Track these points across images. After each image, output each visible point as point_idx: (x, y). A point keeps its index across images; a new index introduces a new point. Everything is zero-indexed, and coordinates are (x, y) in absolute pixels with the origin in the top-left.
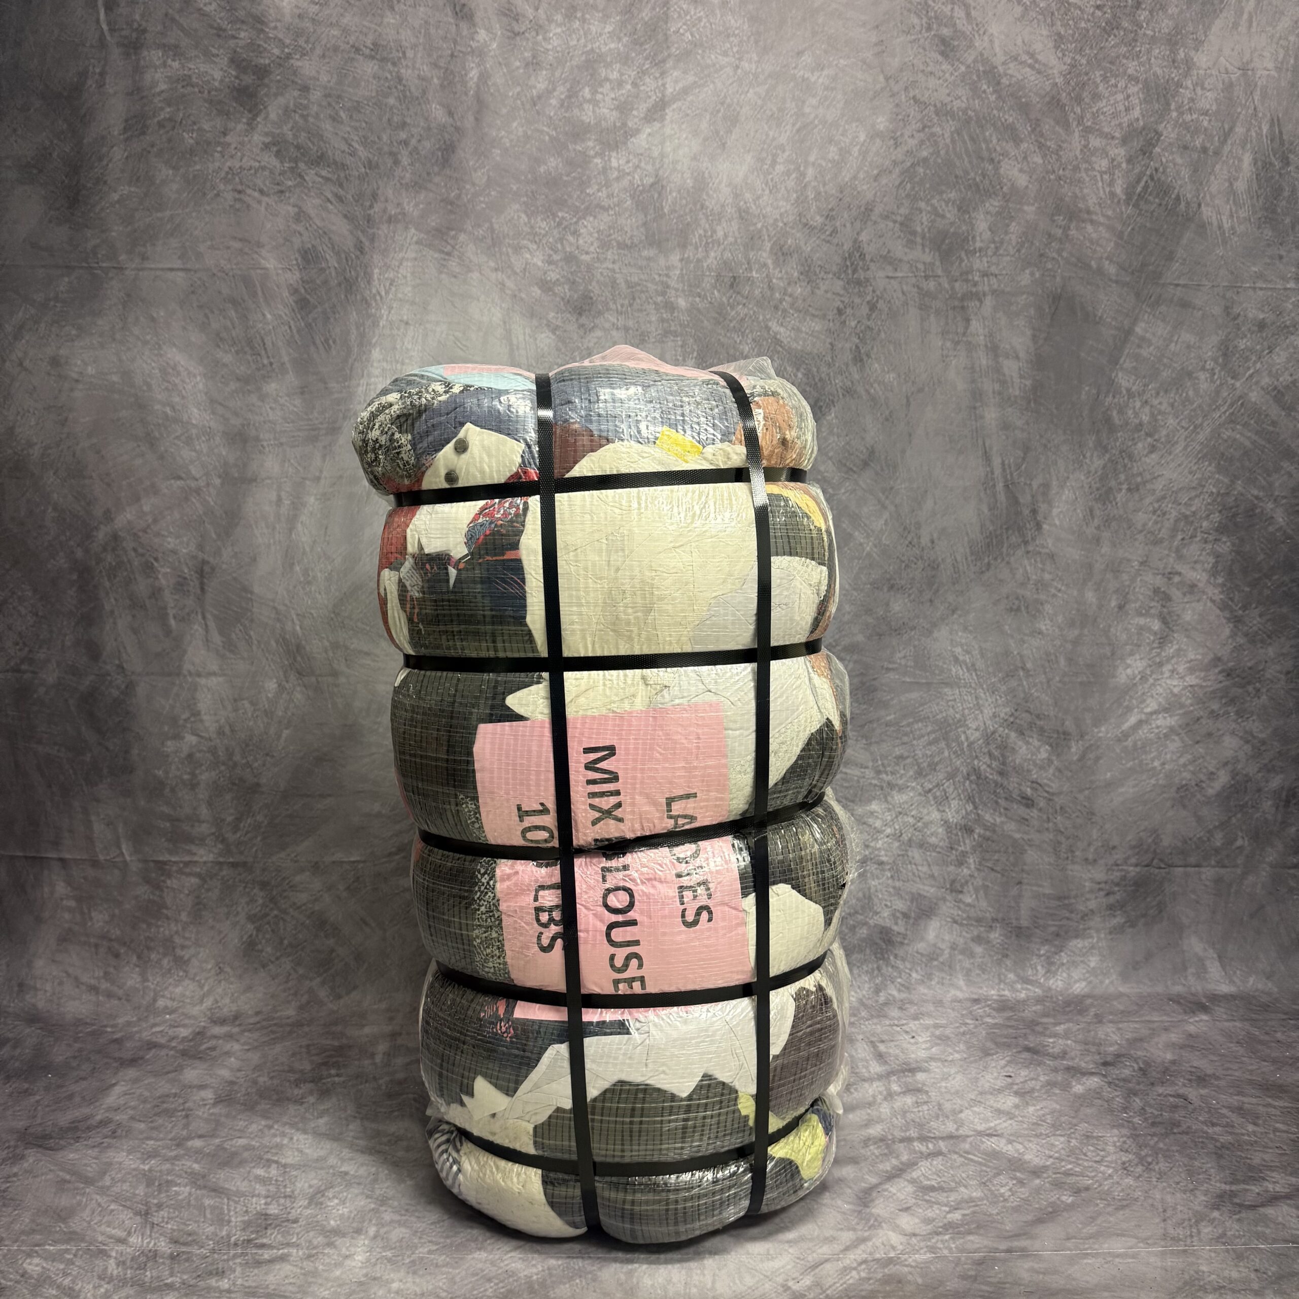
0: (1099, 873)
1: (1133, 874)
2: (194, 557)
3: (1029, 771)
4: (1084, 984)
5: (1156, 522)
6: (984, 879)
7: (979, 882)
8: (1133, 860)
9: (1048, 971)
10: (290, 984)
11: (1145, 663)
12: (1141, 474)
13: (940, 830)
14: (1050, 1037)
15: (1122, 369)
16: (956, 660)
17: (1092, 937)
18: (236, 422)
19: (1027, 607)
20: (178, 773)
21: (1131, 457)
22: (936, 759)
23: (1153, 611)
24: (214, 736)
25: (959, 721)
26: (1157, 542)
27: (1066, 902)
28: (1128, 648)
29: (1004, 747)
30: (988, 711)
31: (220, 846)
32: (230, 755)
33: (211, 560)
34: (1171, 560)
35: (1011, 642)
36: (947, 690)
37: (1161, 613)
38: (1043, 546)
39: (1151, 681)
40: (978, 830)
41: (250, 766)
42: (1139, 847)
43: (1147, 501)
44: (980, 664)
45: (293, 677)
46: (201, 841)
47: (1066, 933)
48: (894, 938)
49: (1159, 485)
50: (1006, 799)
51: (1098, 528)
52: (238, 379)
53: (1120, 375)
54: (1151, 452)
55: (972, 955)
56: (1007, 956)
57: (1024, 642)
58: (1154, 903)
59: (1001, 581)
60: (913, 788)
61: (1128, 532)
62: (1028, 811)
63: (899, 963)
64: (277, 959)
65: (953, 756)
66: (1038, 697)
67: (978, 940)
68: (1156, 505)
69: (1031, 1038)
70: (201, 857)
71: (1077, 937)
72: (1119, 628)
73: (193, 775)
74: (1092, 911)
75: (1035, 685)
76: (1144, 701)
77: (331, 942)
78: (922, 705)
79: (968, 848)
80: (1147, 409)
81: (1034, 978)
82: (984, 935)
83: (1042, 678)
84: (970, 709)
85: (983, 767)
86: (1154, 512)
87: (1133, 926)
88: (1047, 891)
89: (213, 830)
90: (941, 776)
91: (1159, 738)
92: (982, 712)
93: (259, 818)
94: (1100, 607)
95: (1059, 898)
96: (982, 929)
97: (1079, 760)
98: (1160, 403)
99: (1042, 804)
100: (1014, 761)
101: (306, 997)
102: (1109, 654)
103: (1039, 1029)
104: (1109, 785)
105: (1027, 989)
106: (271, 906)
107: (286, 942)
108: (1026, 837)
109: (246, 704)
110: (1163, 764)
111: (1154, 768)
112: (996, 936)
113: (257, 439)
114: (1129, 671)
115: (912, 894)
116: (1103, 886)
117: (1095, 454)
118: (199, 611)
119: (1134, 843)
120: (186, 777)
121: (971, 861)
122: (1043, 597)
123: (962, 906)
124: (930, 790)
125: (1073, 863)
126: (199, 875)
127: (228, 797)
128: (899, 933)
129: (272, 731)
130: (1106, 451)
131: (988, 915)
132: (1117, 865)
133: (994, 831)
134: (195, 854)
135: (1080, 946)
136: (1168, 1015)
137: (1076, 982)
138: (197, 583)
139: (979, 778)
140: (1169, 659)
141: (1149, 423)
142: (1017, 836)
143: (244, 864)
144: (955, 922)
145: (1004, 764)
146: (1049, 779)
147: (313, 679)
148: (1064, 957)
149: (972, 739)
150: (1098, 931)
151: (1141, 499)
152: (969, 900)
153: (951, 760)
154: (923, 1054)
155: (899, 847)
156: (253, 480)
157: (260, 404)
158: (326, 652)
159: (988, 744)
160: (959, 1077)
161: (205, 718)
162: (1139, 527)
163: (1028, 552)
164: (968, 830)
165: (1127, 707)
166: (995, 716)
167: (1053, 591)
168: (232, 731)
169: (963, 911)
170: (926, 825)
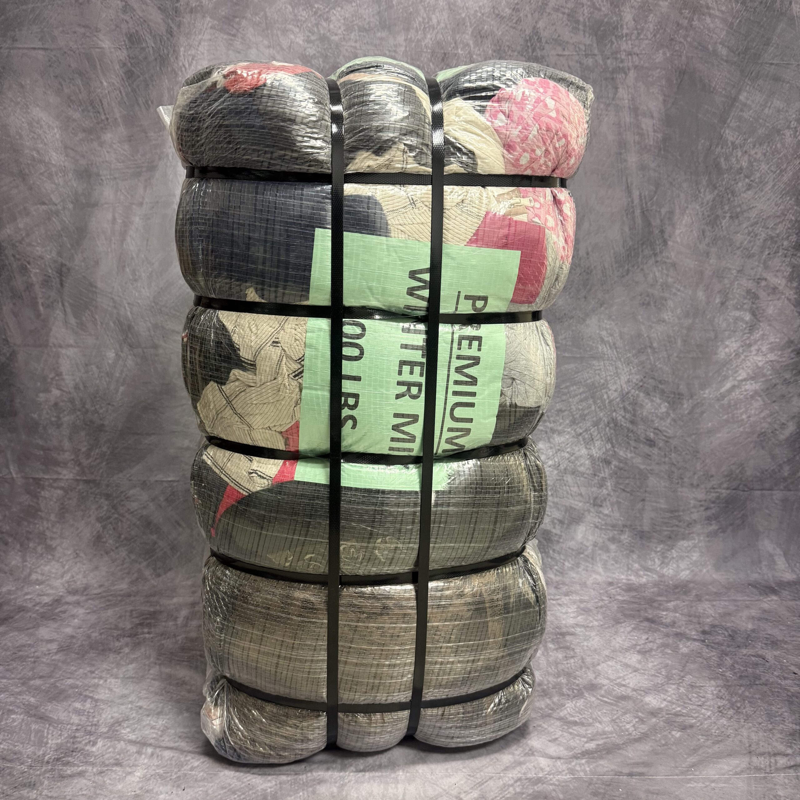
0: (700, 494)
1: (724, 495)
2: (55, 262)
3: (653, 421)
4: (688, 572)
5: (750, 242)
6: (618, 497)
7: (614, 499)
8: (725, 485)
9: (663, 563)
10: (125, 566)
11: (738, 344)
12: (740, 206)
13: (587, 462)
14: (663, 611)
15: (728, 127)
16: (602, 340)
17: (694, 539)
18: (83, 162)
19: (655, 302)
20: (48, 417)
21: (733, 193)
22: (586, 412)
23: (745, 306)
24: (72, 390)
25: (603, 384)
26: (750, 256)
27: (676, 514)
28: (727, 333)
29: (635, 403)
30: (624, 378)
31: (77, 468)
32: (84, 404)
33: (67, 263)
34: (760, 269)
35: (643, 327)
36: (595, 362)
37: (751, 308)
38: (668, 258)
39: (743, 357)
40: (615, 463)
41: (98, 412)
42: (730, 476)
43: (744, 226)
44: (619, 343)
45: (126, 348)
46: (65, 464)
47: (676, 535)
48: (552, 538)
49: (753, 214)
50: (635, 440)
51: (708, 245)
52: (84, 131)
53: (727, 132)
54: (748, 189)
55: (608, 551)
56: (633, 551)
57: (651, 327)
58: (740, 516)
59: (637, 283)
60: (569, 433)
61: (730, 249)
62: (651, 449)
63: (556, 555)
64: (117, 548)
65: (598, 410)
66: (661, 368)
67: (613, 540)
68: (750, 229)
69: (650, 611)
70: (65, 475)
71: (683, 539)
72: (721, 319)
73: (59, 418)
74: (695, 521)
75: (659, 359)
76: (736, 372)
77: (154, 537)
78: (577, 373)
79: (607, 475)
80: (746, 158)
81: (652, 567)
82: (617, 537)
83: (665, 354)
84: (611, 376)
85: (620, 418)
86: (749, 234)
87: (724, 532)
88: (663, 506)
89: (73, 457)
90: (589, 424)
91: (747, 398)
92: (619, 378)
93: (104, 449)
94: (708, 303)
95: (672, 512)
96: (616, 532)
97: (689, 414)
98: (756, 153)
99: (661, 444)
100: (642, 413)
101: (136, 575)
102: (713, 337)
103: (655, 604)
104: (710, 432)
105: (648, 575)
106: (113, 511)
107: (123, 536)
108: (649, 468)
109: (94, 367)
110: (749, 417)
111: (743, 420)
112: (625, 538)
113: (98, 175)
114: (727, 350)
115: (565, 506)
116: (703, 503)
117: (708, 190)
118: (60, 300)
119: (725, 473)
120: (53, 419)
121: (609, 484)
122: (666, 295)
123: (601, 516)
124: (581, 434)
125: (682, 486)
126: (62, 488)
127: (83, 434)
128: (556, 534)
129: (112, 387)
130: (716, 188)
131: (620, 522)
132: (714, 488)
133: (626, 463)
134: (60, 474)
135: (685, 545)
136: (748, 596)
137: (682, 570)
138: (58, 280)
139: (616, 425)
140: (756, 342)
141: (747, 168)
142: (642, 467)
143: (94, 481)
144: (597, 527)
145: (634, 415)
146: (667, 427)
147: (140, 350)
148: (674, 553)
149: (612, 397)
150: (699, 535)
151: (740, 224)
152: (606, 512)
153: (596, 412)
154: (571, 621)
155: (557, 474)
156: (95, 205)
157: (99, 148)
158: (149, 331)
159: (624, 401)
160: (597, 638)
161: (66, 377)
162: (738, 244)
163: (657, 262)
164: (607, 462)
165: (725, 375)
166: (629, 381)
167: (674, 290)
168: (85, 387)
169: (603, 520)
170: (577, 459)
